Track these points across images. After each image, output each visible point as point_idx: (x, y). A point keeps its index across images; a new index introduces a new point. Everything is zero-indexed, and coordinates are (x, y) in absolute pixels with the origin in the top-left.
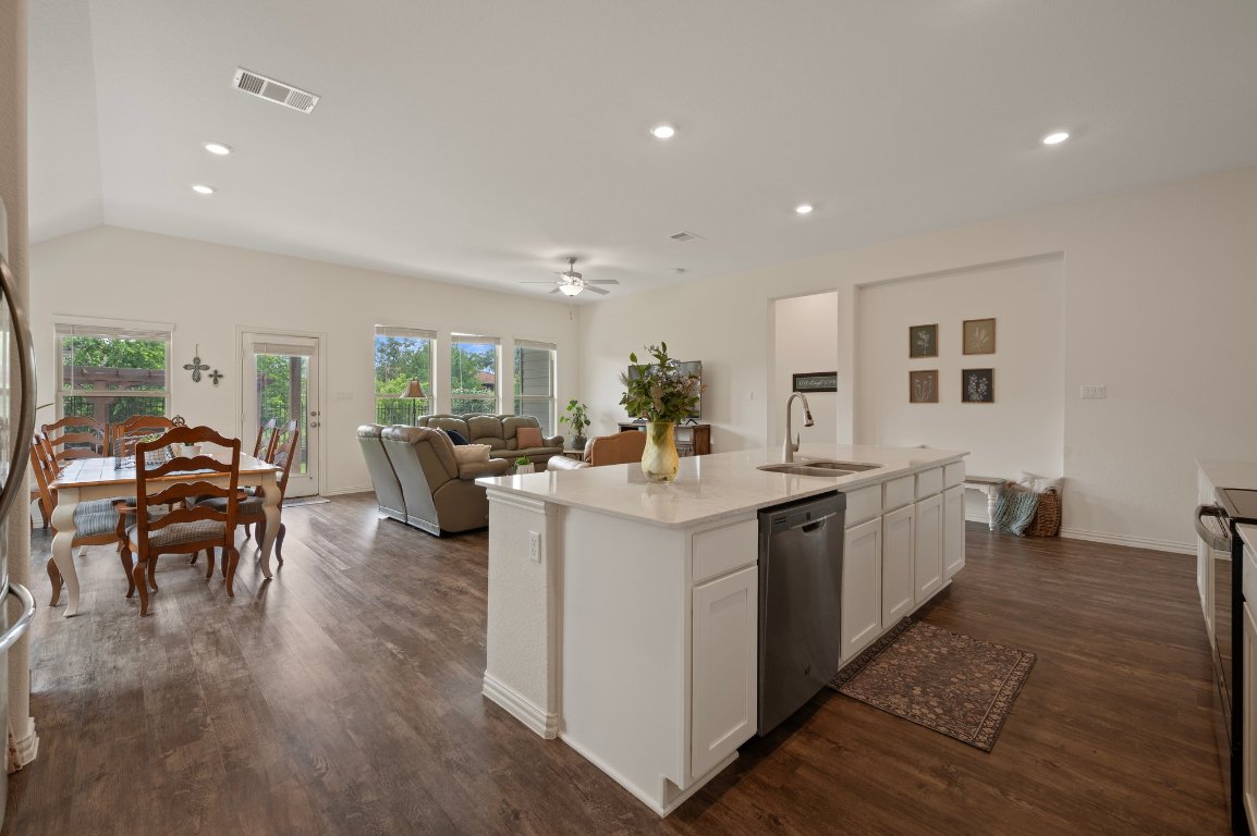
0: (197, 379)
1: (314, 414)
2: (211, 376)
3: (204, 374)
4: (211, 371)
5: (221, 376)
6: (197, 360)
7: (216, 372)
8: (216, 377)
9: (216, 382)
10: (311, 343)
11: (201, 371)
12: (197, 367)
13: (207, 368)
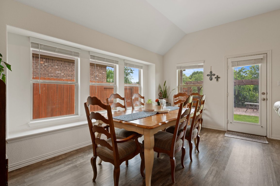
0: (211, 79)
1: (263, 94)
2: (215, 78)
3: (213, 77)
4: (216, 76)
5: (219, 78)
6: (211, 72)
7: (217, 76)
8: (218, 78)
9: (217, 80)
10: (261, 56)
11: (212, 76)
12: (211, 75)
13: (214, 75)
